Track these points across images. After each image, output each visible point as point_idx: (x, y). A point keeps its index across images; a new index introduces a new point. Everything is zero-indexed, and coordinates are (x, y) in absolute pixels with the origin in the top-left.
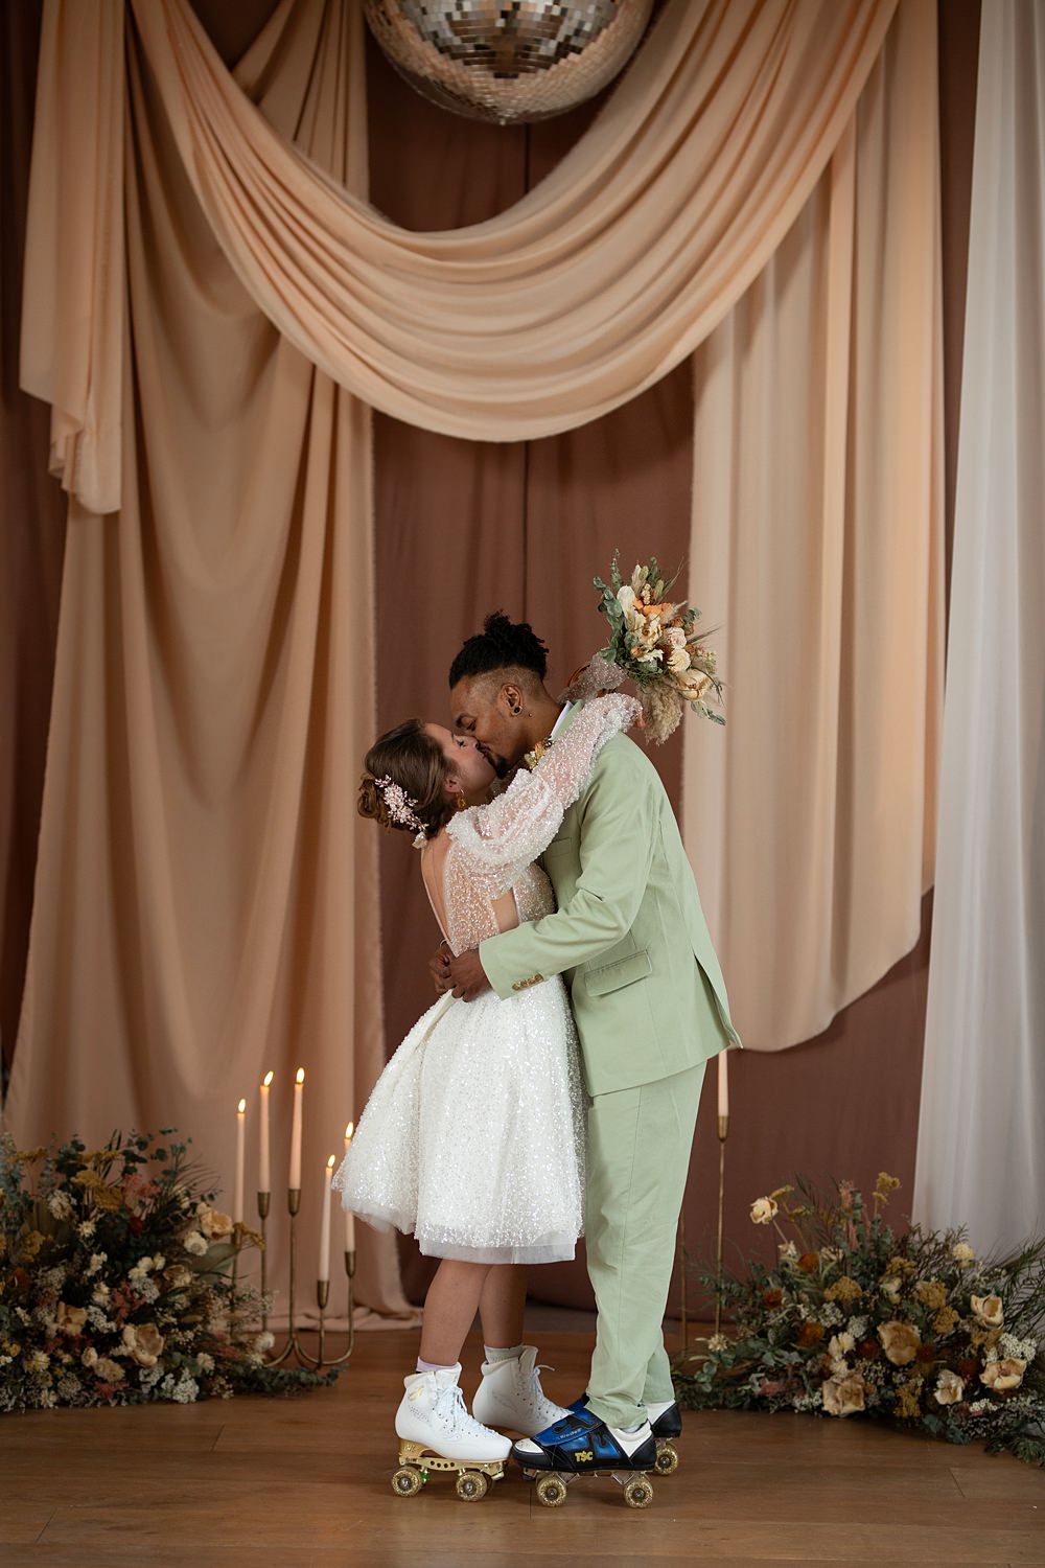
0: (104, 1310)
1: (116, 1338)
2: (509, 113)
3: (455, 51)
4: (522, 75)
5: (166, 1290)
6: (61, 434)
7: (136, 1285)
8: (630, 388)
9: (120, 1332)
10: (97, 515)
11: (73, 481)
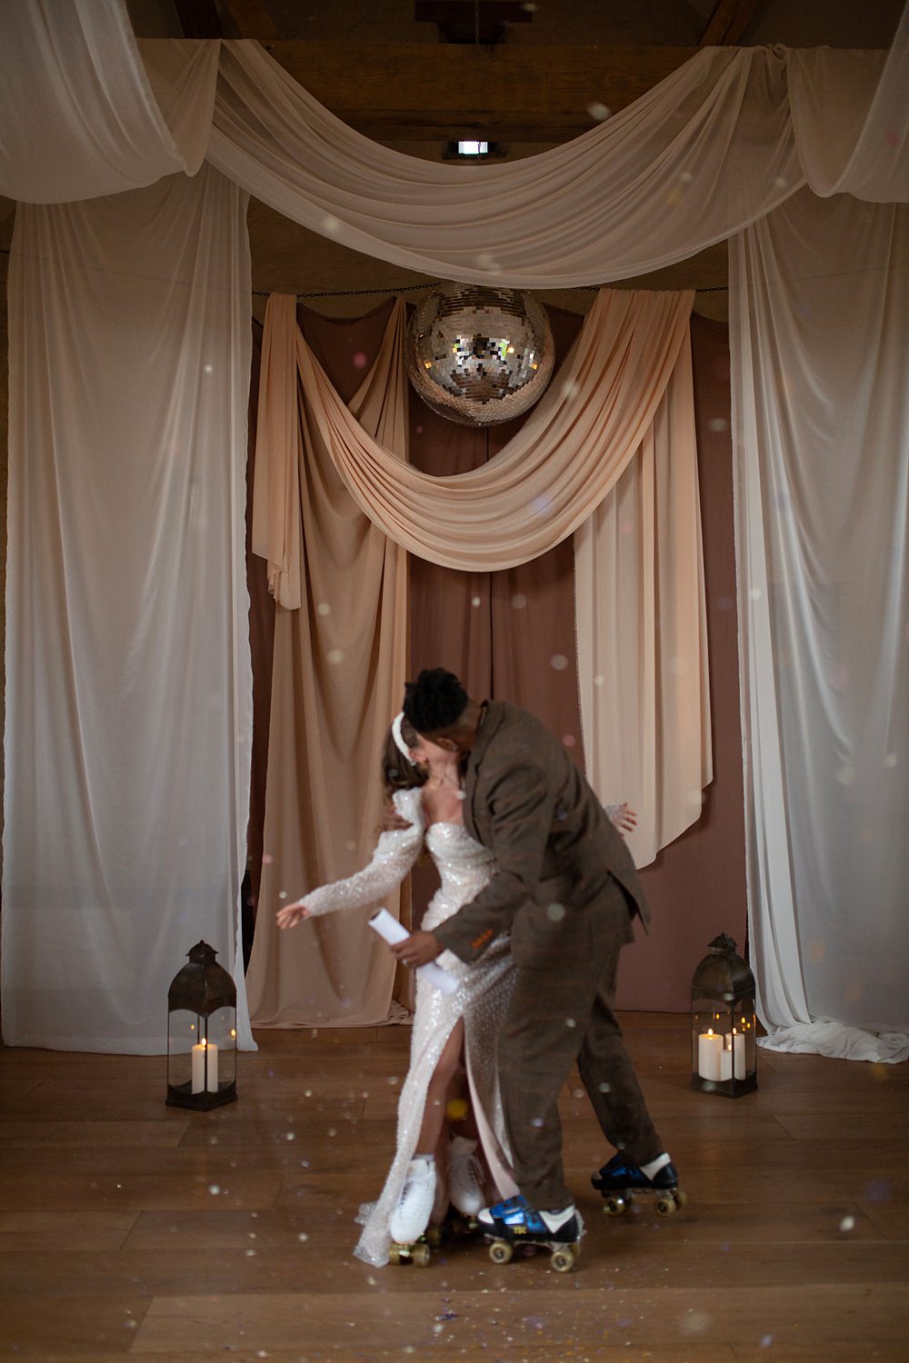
2: (484, 419)
3: (456, 393)
4: (491, 400)
6: (272, 573)
8: (546, 547)
10: (288, 610)
11: (279, 596)
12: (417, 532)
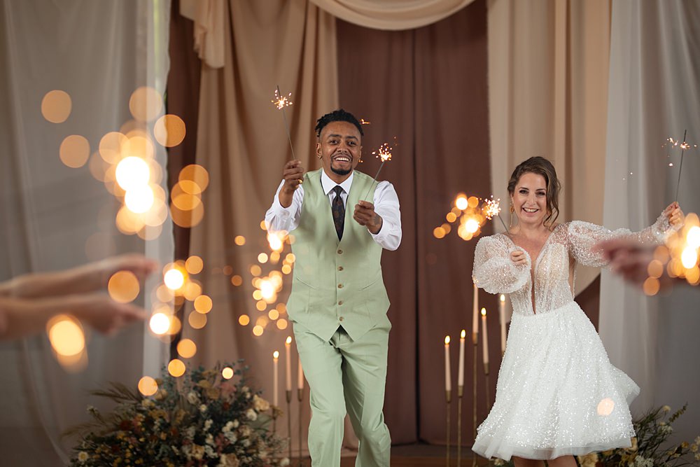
0: (212, 447)
1: (217, 460)
7: (226, 435)
9: (219, 458)
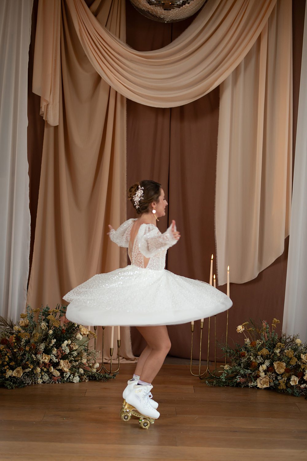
0: (55, 356)
1: (58, 364)
2: (168, 20)
5: (71, 350)
6: (43, 104)
7: (63, 349)
9: (59, 362)
10: (53, 126)
11: (46, 117)
12: (127, 83)
